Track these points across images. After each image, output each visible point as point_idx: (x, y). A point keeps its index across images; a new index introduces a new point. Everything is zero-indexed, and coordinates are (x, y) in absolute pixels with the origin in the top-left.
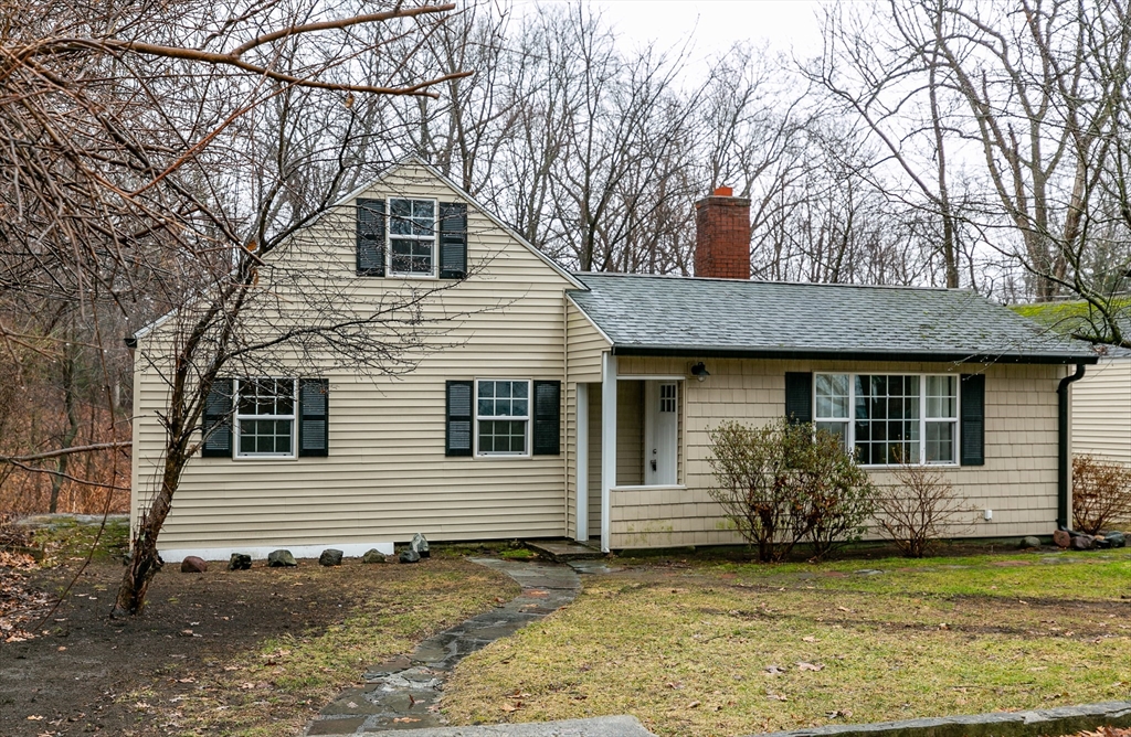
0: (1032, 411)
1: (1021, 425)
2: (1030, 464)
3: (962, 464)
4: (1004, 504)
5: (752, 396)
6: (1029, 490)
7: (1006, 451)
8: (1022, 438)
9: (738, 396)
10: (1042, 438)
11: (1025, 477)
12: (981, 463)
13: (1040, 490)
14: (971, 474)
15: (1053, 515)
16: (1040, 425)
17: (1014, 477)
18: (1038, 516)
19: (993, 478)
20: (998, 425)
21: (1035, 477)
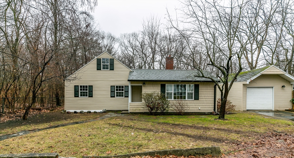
0: (209, 91)
1: (206, 93)
2: (208, 100)
3: (195, 99)
4: (203, 106)
5: (154, 88)
6: (208, 104)
7: (203, 97)
8: (207, 95)
9: (152, 88)
10: (211, 95)
11: (207, 102)
12: (198, 100)
13: (210, 104)
14: (196, 101)
15: (213, 109)
16: (210, 93)
17: (205, 102)
18: (210, 109)
19: (201, 102)
20: (202, 93)
21: (209, 102)
